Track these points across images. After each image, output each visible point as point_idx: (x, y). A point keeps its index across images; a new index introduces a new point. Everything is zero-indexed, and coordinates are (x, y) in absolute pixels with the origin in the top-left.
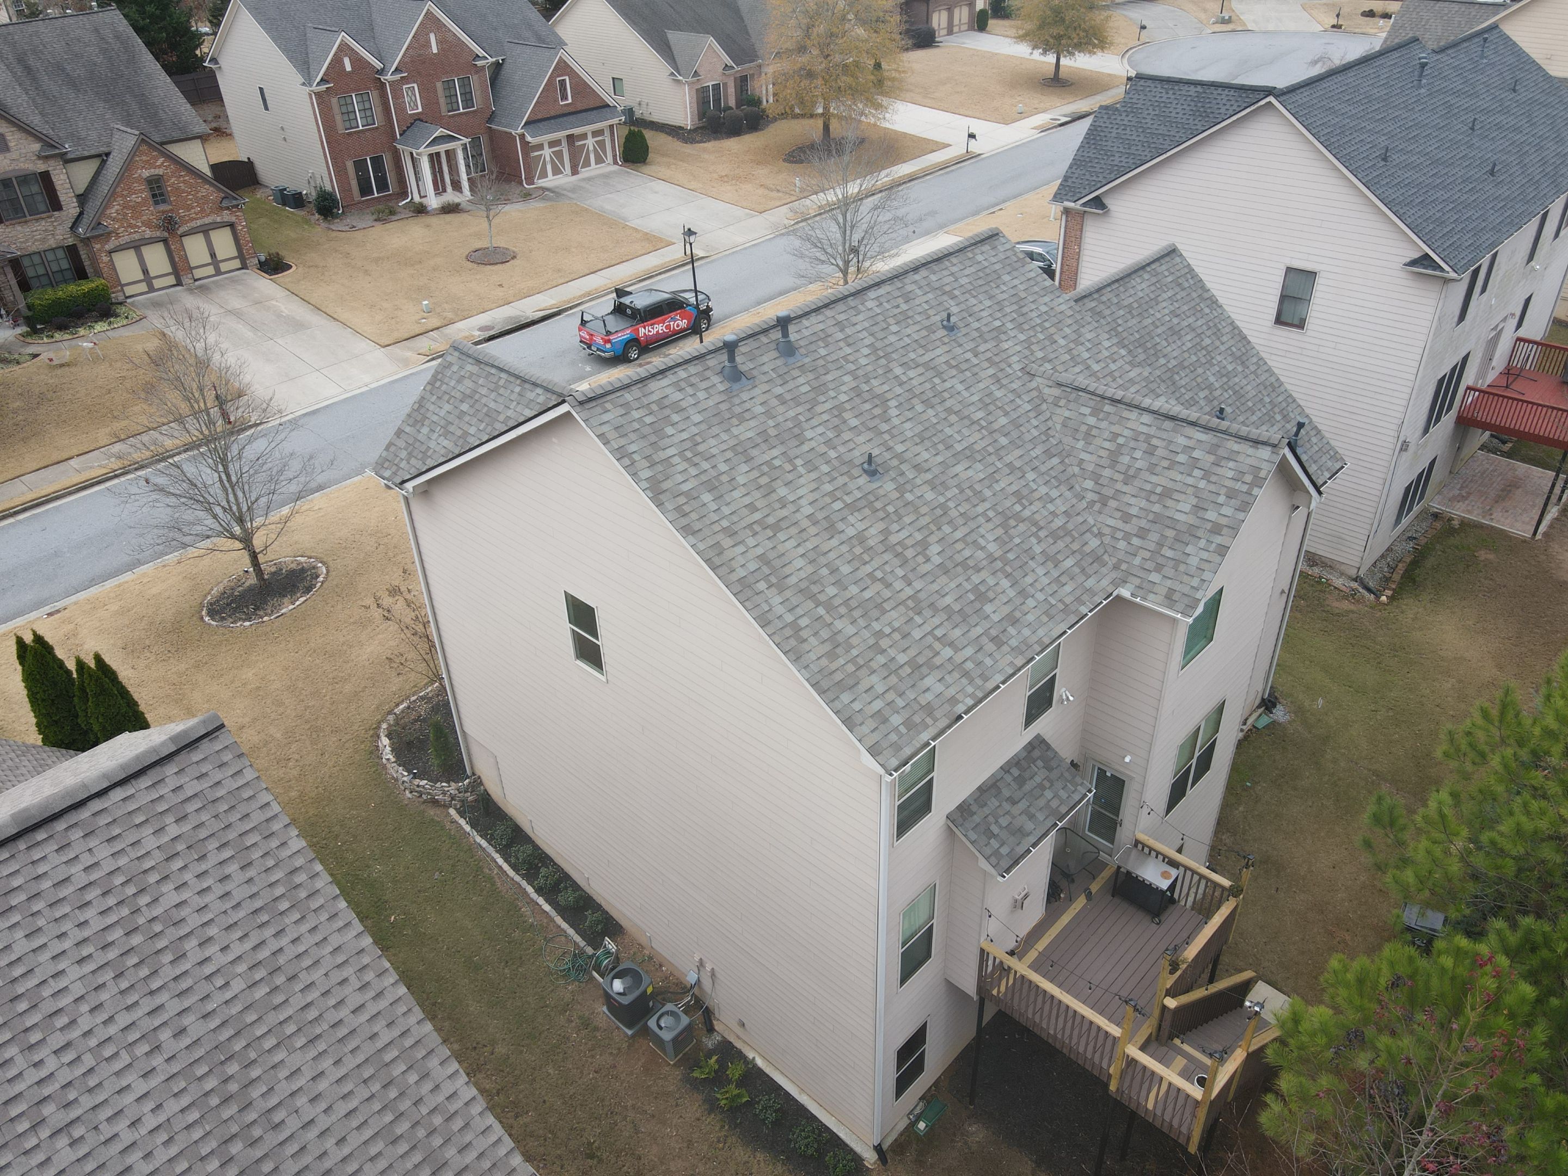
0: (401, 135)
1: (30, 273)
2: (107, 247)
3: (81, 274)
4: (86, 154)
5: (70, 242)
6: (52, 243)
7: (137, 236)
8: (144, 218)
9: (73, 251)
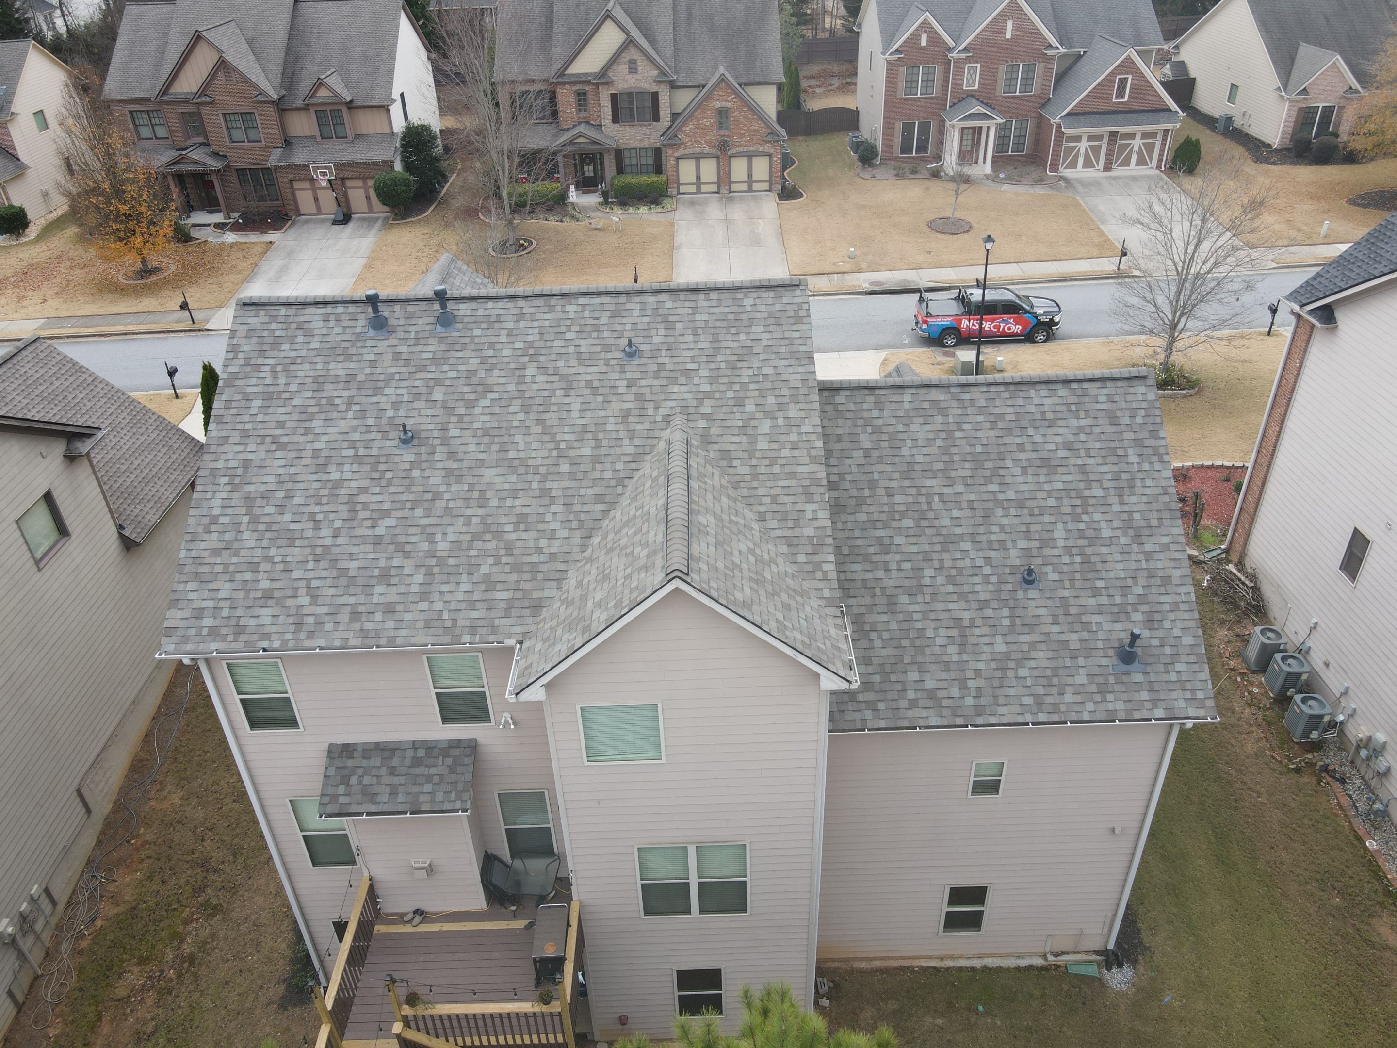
0: (950, 107)
1: (627, 161)
2: (676, 154)
3: (658, 169)
4: (690, 84)
5: (658, 145)
6: (646, 144)
7: (698, 150)
8: (708, 138)
9: (658, 152)
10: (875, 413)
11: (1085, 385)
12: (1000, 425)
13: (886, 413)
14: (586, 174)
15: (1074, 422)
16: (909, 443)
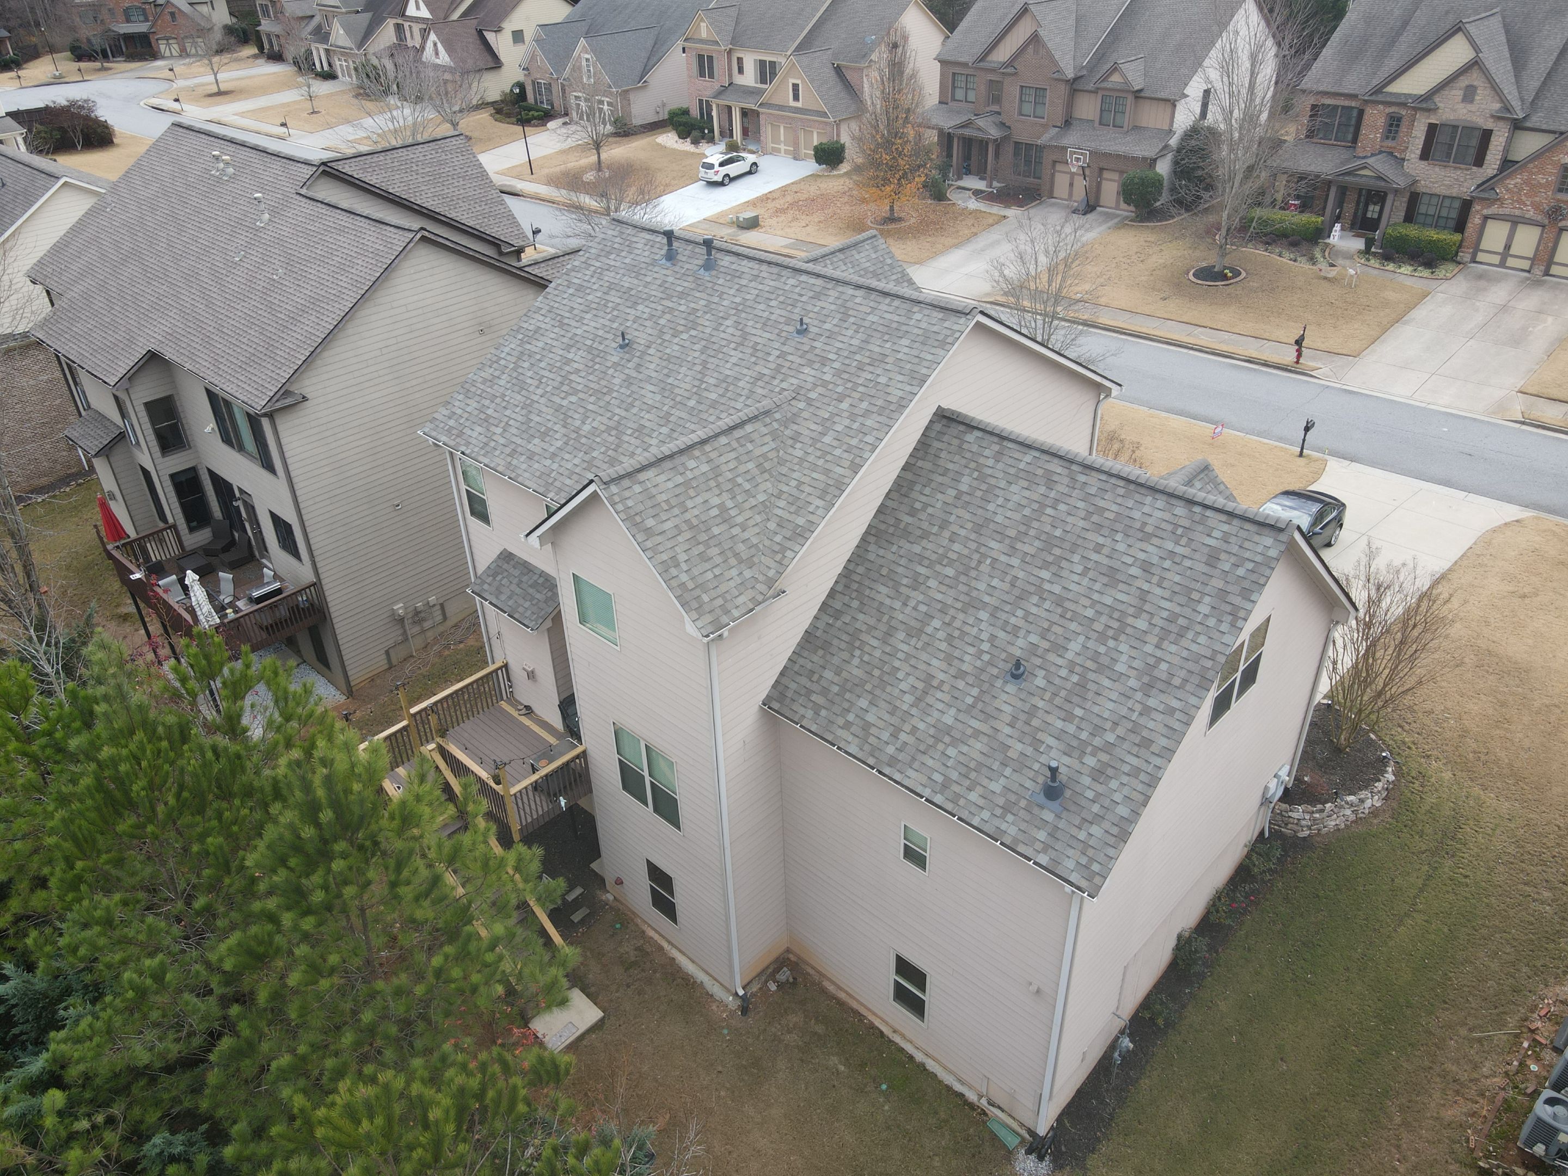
2: (1485, 212)
4: (1544, 127)
5: (1470, 197)
7: (1517, 212)
8: (1537, 199)
9: (1466, 206)
10: (990, 462)
11: (1209, 513)
12: (1095, 518)
13: (1000, 466)
14: (1369, 215)
15: (1170, 546)
16: (1000, 501)
